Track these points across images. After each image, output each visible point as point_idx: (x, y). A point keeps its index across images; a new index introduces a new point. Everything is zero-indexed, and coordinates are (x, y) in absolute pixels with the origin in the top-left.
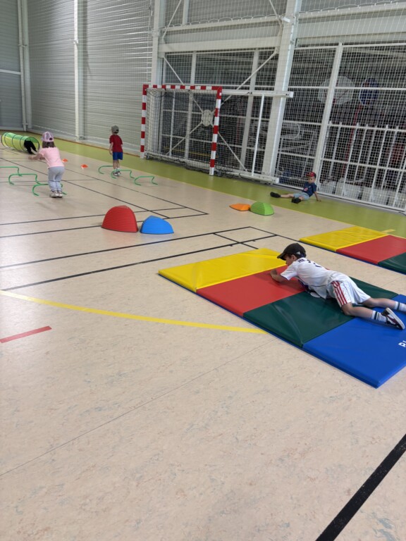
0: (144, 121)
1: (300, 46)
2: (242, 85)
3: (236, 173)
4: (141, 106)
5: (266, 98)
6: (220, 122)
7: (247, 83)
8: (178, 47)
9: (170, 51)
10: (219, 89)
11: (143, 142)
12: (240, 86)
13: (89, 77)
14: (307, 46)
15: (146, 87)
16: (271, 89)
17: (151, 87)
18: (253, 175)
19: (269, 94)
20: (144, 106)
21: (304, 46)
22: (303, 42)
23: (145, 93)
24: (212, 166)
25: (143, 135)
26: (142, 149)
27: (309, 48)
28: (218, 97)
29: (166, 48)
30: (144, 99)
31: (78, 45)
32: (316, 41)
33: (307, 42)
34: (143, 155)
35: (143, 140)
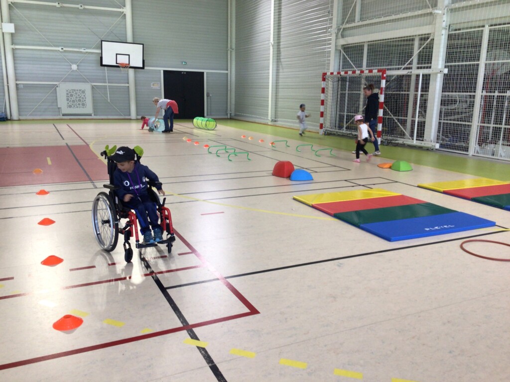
0: (323, 103)
1: (452, 30)
2: (405, 66)
3: (400, 141)
4: (321, 90)
5: (423, 75)
6: (385, 98)
7: (410, 64)
8: (351, 40)
9: (346, 43)
10: (384, 71)
11: (321, 120)
12: (403, 67)
14: (459, 30)
15: (325, 74)
16: (430, 67)
17: (328, 74)
18: (415, 142)
19: (426, 71)
20: (323, 91)
21: (456, 30)
22: (454, 27)
23: (324, 80)
24: (379, 136)
25: (322, 114)
26: (321, 126)
27: (461, 31)
28: (384, 78)
29: (342, 42)
30: (323, 84)
31: (273, 46)
32: (466, 25)
33: (458, 27)
34: (321, 131)
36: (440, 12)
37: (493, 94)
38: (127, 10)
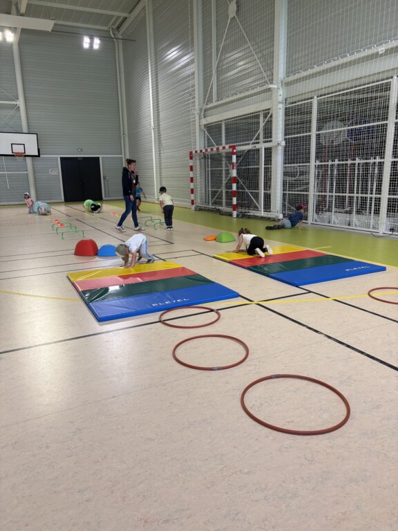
0: (192, 180)
1: (290, 104)
2: (253, 141)
3: (252, 213)
4: (189, 169)
5: (265, 149)
6: (238, 173)
7: (257, 139)
8: (212, 119)
9: (206, 123)
10: (234, 147)
11: (192, 197)
12: (251, 142)
13: (162, 152)
14: (295, 102)
15: (191, 153)
16: (270, 141)
17: (194, 152)
18: (262, 213)
19: (268, 145)
20: (191, 168)
21: (293, 103)
22: (291, 100)
23: (191, 158)
24: (234, 210)
25: (192, 191)
26: (193, 202)
27: (297, 104)
28: (234, 154)
29: (204, 122)
30: (191, 163)
31: (154, 129)
32: (300, 98)
33: (294, 100)
34: (193, 207)
35: (192, 195)
36: (275, 86)
37: (326, 163)
38: (21, 103)
